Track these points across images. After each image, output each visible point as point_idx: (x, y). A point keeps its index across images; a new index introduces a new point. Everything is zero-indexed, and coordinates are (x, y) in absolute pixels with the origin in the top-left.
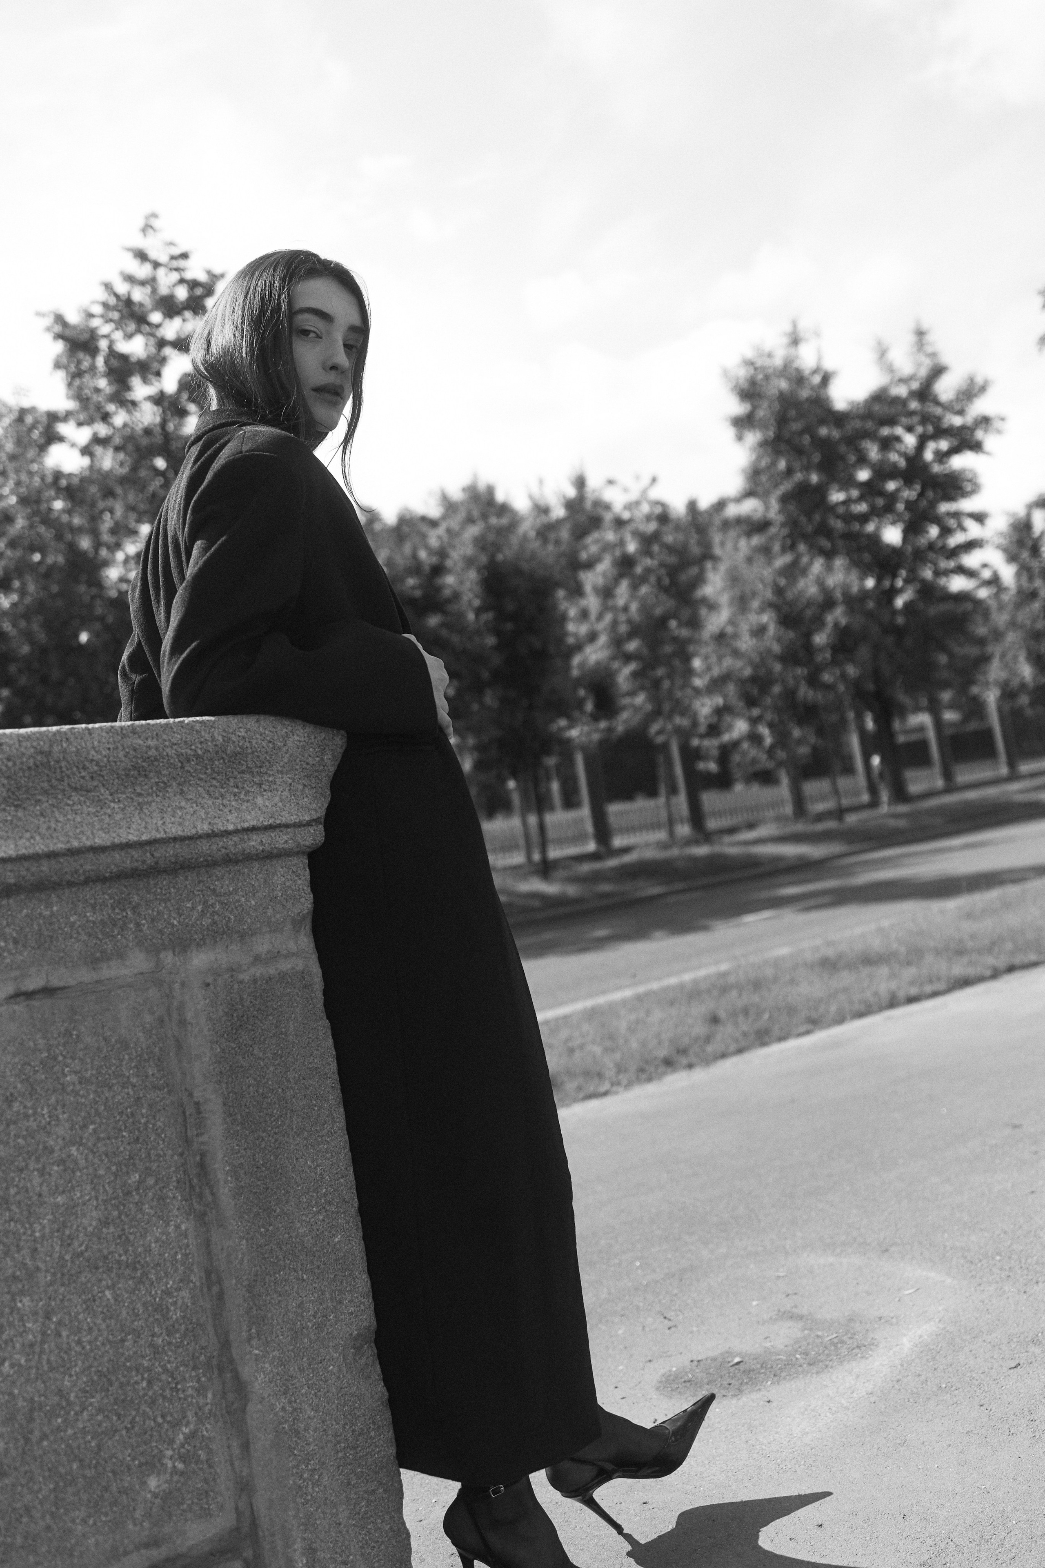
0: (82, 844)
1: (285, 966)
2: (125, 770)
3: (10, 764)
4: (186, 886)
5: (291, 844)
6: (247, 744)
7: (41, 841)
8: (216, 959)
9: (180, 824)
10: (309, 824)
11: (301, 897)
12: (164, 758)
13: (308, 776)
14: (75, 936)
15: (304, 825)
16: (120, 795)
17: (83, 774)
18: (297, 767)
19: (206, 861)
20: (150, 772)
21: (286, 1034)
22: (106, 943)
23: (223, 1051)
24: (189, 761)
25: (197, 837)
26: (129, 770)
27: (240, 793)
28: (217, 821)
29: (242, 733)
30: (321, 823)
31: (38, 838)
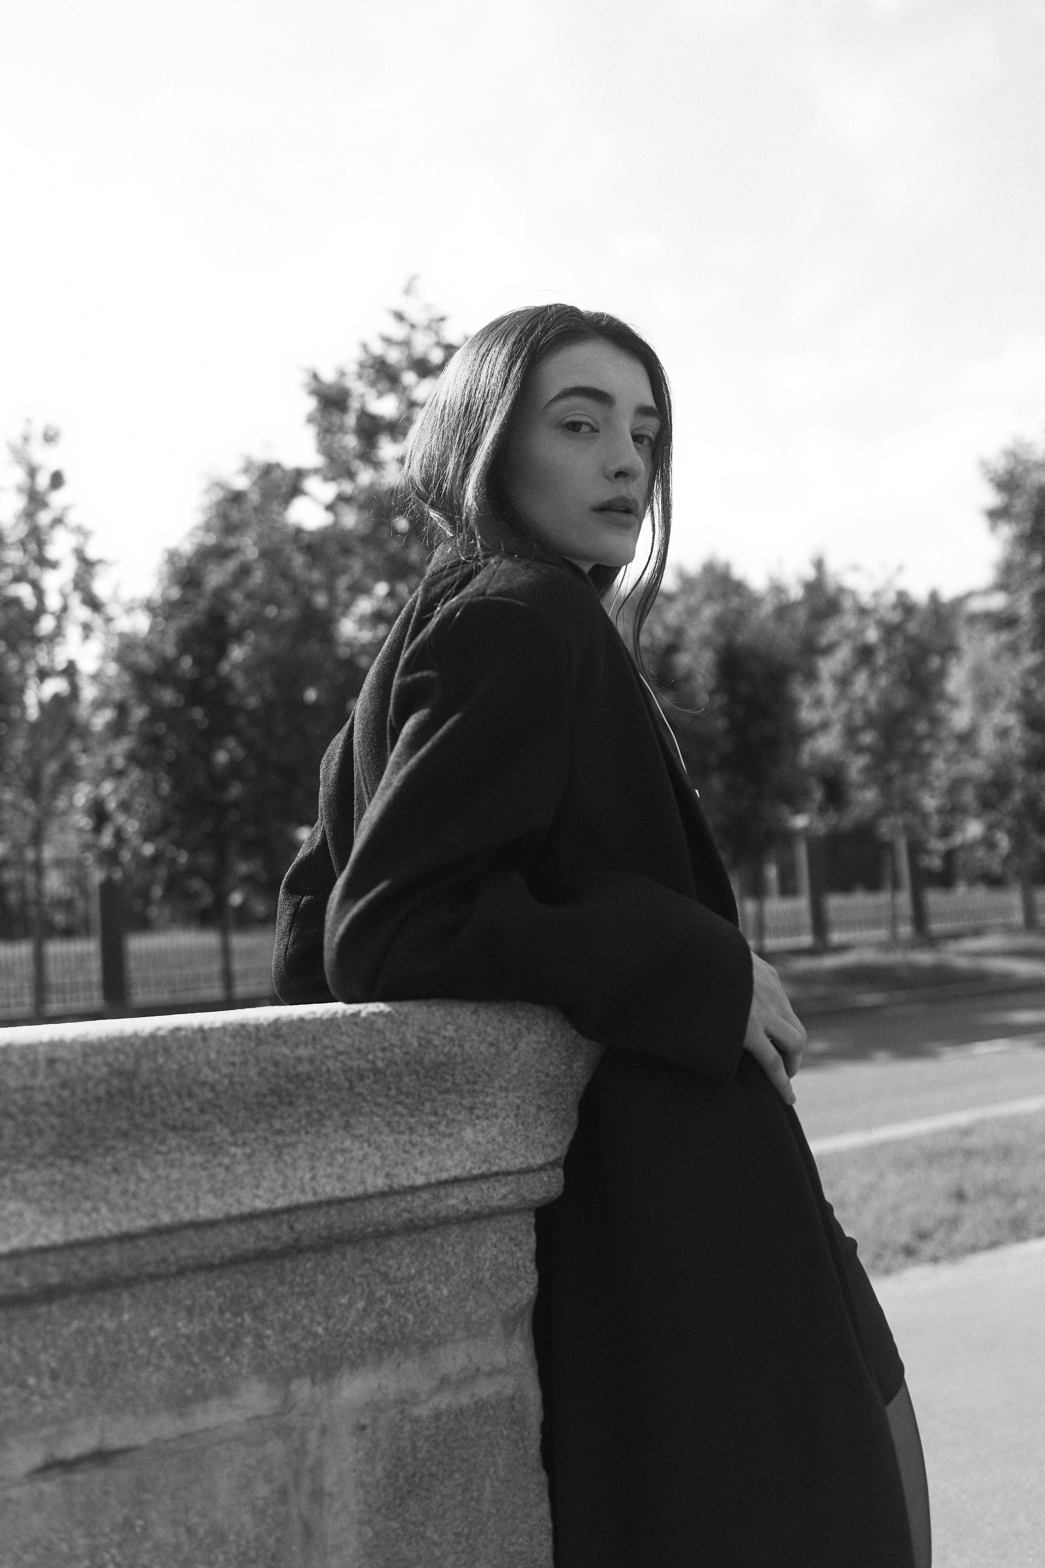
0: (176, 1219)
1: (486, 1389)
2: (256, 1095)
3: (66, 1093)
4: (342, 1271)
5: (512, 1200)
6: (456, 1049)
7: (109, 1215)
8: (379, 1386)
9: (340, 1178)
10: (541, 1168)
11: (519, 1277)
12: (321, 1075)
13: (546, 1094)
14: (154, 1361)
15: (534, 1171)
16: (246, 1134)
17: (188, 1104)
18: (531, 1081)
19: (377, 1231)
20: (299, 1096)
21: (478, 1501)
22: (204, 1371)
23: (377, 1535)
24: (361, 1078)
25: (367, 1197)
26: (265, 1096)
27: (439, 1123)
28: (400, 1170)
29: (450, 1031)
30: (558, 1166)
31: (104, 1210)
